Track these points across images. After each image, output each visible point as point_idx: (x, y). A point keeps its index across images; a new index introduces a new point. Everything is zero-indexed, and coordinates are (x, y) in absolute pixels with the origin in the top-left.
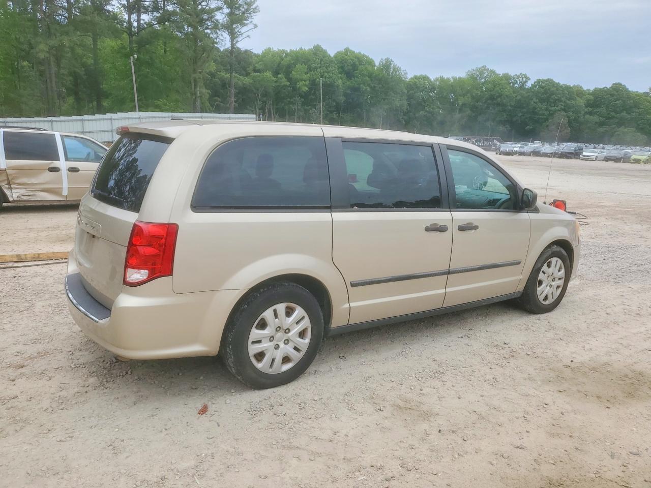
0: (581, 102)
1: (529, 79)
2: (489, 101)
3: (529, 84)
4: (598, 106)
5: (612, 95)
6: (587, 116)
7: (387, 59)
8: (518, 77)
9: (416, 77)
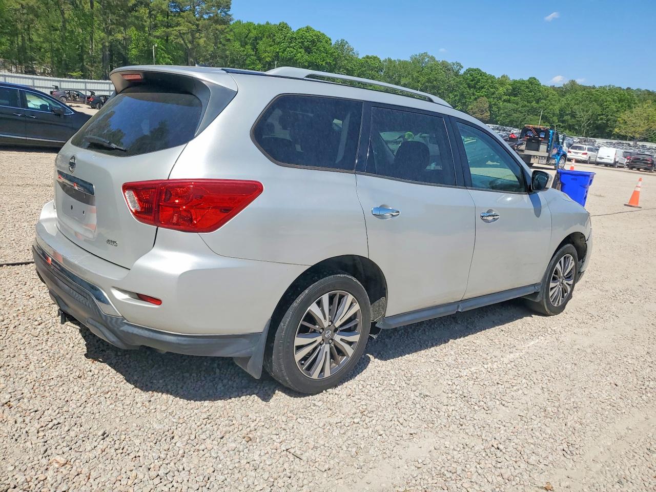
0: (501, 90)
1: (462, 68)
2: (427, 84)
3: (462, 72)
4: (515, 95)
5: (528, 87)
6: (505, 103)
7: (343, 40)
8: (454, 64)
9: (367, 57)
